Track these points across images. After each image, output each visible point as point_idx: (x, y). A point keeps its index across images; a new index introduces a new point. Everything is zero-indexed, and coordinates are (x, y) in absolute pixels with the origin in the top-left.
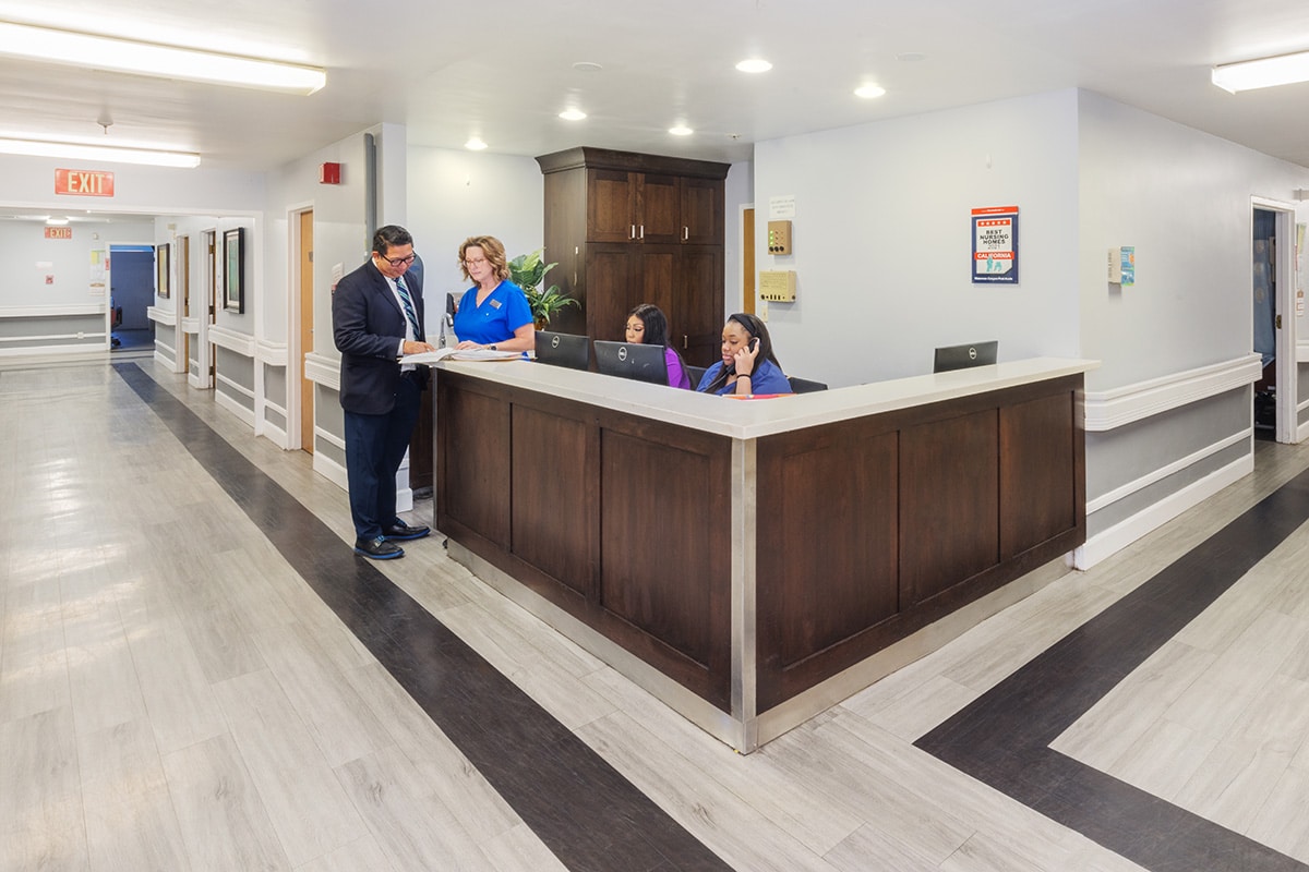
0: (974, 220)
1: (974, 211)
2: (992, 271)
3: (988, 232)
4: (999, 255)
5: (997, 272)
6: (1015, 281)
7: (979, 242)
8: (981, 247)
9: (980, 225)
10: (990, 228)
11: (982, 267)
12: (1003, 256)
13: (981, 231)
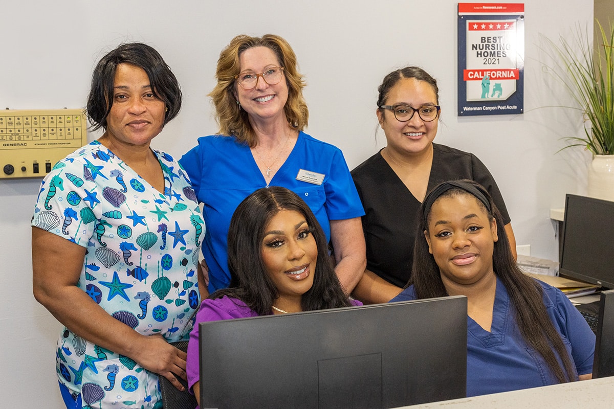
0: (461, 22)
1: (461, 7)
2: (489, 97)
3: (483, 39)
4: (498, 74)
5: (496, 98)
6: (519, 111)
7: (471, 54)
8: (474, 62)
9: (471, 28)
10: (486, 34)
11: (474, 91)
12: (505, 74)
13: (473, 37)
